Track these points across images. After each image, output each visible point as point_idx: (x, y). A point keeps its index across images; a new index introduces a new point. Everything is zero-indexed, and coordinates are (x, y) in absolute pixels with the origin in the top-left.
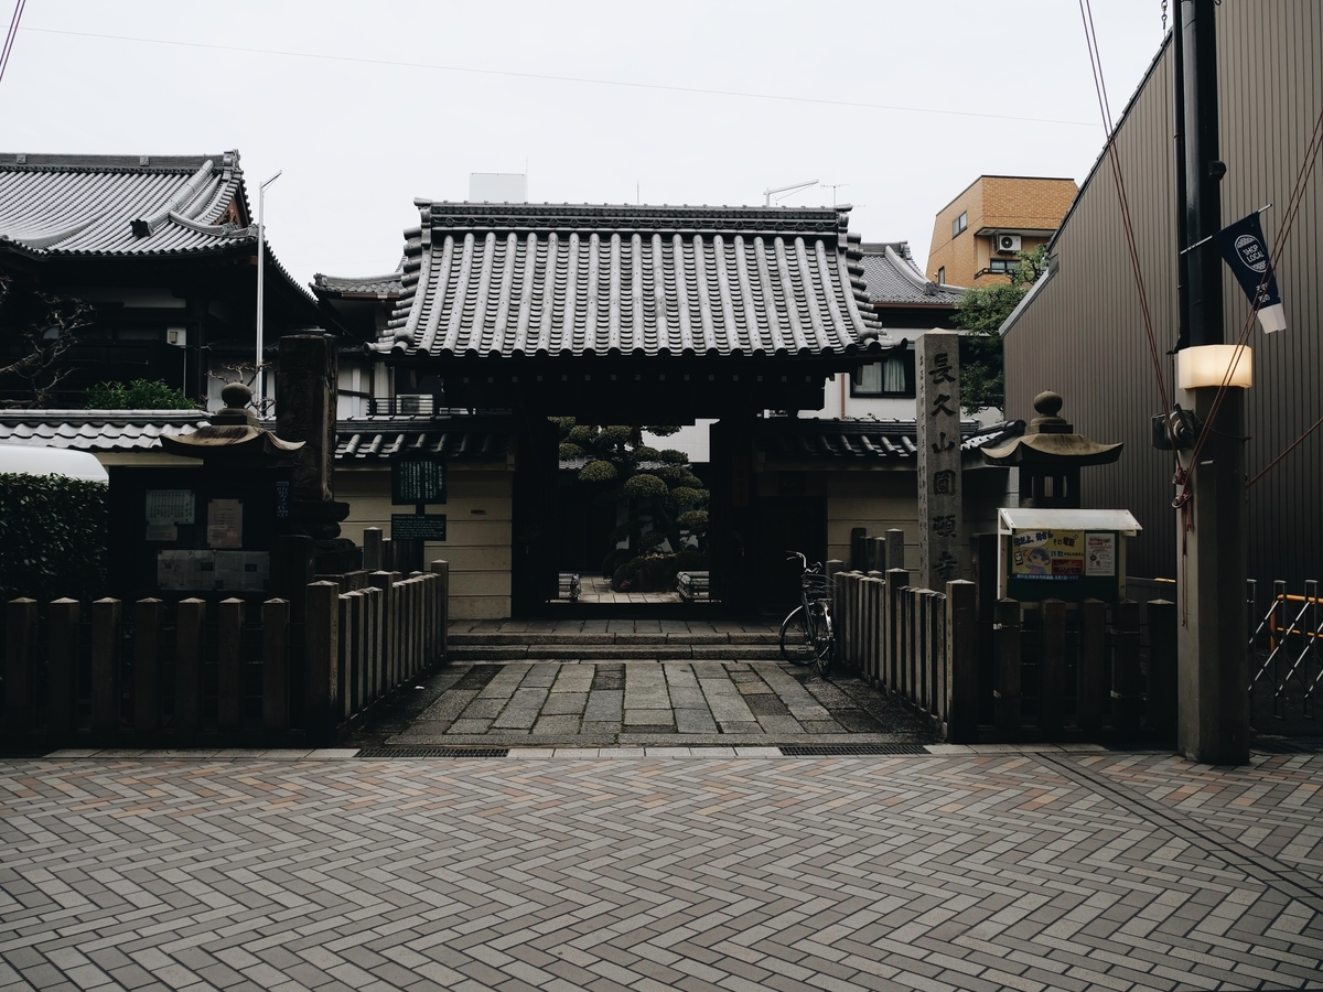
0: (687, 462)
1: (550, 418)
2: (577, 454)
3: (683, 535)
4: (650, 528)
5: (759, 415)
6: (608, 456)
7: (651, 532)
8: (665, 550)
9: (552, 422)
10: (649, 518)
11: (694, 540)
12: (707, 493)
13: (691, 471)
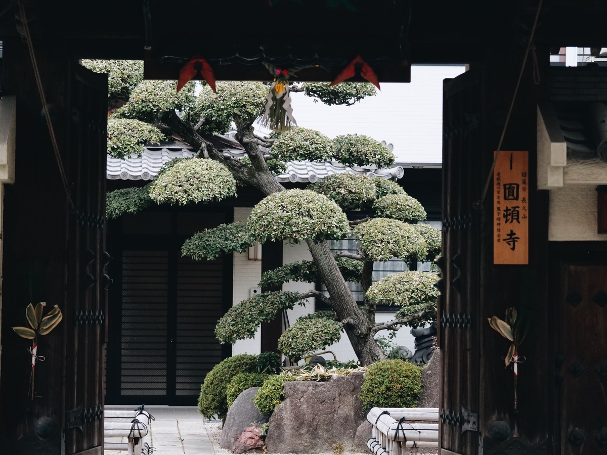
0: (390, 162)
1: (87, 63)
2: (145, 142)
3: (382, 327)
4: (309, 307)
5: (554, 59)
6: (217, 148)
7: (310, 317)
8: (343, 360)
9: (89, 72)
10: (307, 287)
11: (405, 339)
12: (435, 229)
13: (400, 182)
